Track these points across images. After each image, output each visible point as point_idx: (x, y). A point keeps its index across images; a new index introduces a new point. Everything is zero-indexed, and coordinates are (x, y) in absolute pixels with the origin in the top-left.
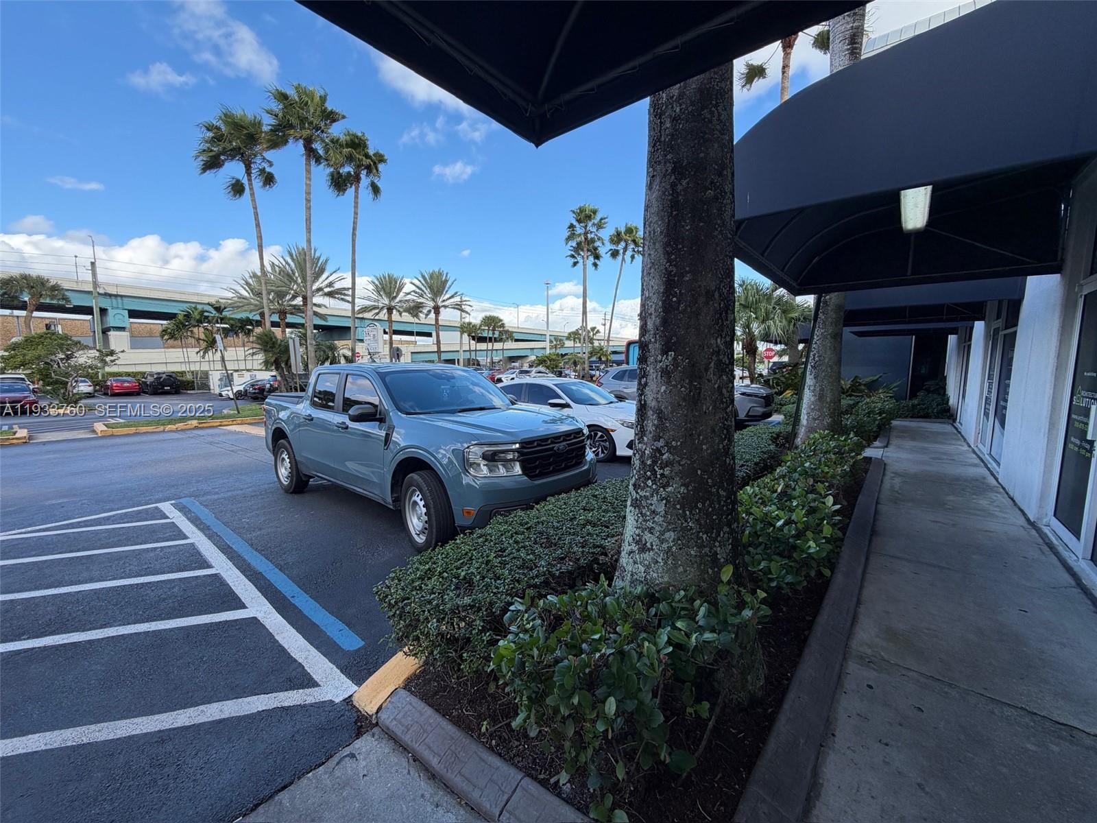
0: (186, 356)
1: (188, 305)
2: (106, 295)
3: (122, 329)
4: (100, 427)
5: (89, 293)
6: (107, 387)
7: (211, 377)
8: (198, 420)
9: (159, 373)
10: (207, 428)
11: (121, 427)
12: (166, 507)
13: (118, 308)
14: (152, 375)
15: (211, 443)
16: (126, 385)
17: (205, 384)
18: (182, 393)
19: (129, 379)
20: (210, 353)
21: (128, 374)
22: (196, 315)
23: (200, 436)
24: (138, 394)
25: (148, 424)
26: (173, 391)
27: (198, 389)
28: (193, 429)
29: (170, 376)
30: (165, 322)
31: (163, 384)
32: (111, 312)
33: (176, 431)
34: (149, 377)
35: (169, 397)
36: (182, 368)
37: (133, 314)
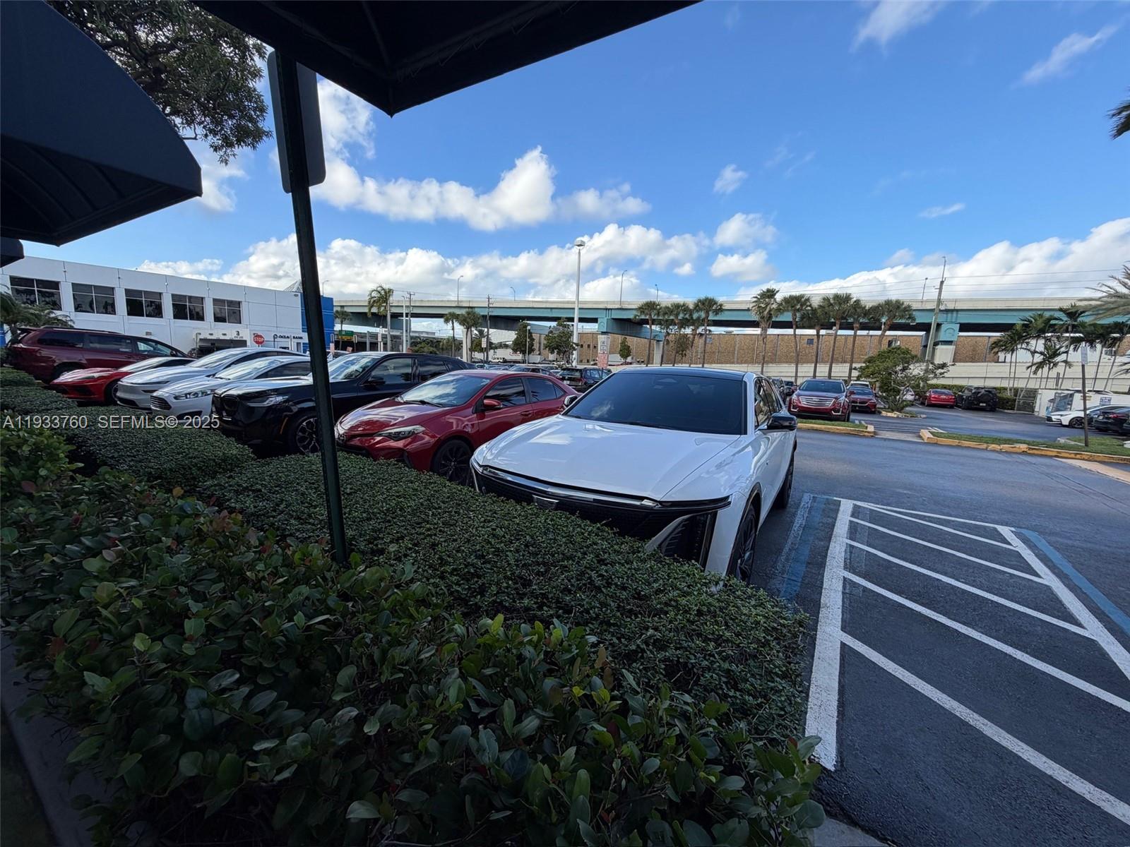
0: (1013, 370)
1: (1031, 314)
2: (947, 311)
3: (949, 343)
4: (926, 434)
5: (932, 310)
6: (926, 398)
7: (1039, 396)
8: (1028, 444)
9: (978, 388)
10: (1042, 456)
11: (945, 437)
12: (1005, 531)
13: (952, 322)
14: (969, 389)
15: (1047, 475)
16: (943, 397)
17: (1029, 404)
18: (998, 412)
19: (946, 391)
20: (1046, 368)
21: (944, 387)
22: (1040, 324)
23: (1031, 463)
24: (951, 407)
25: (971, 439)
26: (988, 408)
27: (1018, 410)
28: (1020, 454)
29: (990, 392)
30: (998, 334)
31: (980, 400)
32: (943, 327)
33: (1000, 452)
34: (966, 391)
35: (982, 414)
36: (1005, 384)
37: (964, 327)
